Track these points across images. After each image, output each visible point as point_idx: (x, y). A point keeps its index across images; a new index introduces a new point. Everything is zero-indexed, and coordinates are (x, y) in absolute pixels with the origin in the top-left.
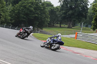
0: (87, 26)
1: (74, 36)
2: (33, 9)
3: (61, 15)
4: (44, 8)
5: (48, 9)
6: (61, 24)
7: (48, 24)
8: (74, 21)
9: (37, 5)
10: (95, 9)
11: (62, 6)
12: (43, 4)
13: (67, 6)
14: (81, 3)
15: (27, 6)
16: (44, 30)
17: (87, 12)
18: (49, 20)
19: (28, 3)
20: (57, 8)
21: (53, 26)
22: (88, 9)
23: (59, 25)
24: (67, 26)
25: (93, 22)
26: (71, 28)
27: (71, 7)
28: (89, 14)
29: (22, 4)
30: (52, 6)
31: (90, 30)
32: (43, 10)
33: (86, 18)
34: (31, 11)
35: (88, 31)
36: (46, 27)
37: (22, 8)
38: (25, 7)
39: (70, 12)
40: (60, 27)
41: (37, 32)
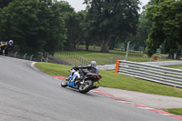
0: (136, 49)
1: (113, 67)
2: (35, 16)
3: (88, 28)
4: (57, 14)
5: (63, 16)
6: (87, 44)
7: (65, 44)
8: (113, 38)
9: (42, 9)
10: (152, 16)
11: (91, 11)
12: (54, 7)
13: (99, 10)
14: (126, 5)
15: (25, 11)
16: (57, 55)
17: (137, 22)
18: (65, 37)
19: (26, 5)
20: (80, 14)
21: (74, 49)
22: (138, 16)
23: (84, 47)
24: (99, 48)
25: (148, 40)
26: (107, 52)
27: (106, 11)
28: (140, 26)
29: (15, 6)
30: (72, 10)
31: (141, 56)
32: (55, 17)
33: (135, 33)
34: (32, 20)
35: (138, 58)
36: (60, 50)
37: (14, 14)
38: (20, 12)
39: (106, 22)
40: (87, 50)
41: (43, 61)
